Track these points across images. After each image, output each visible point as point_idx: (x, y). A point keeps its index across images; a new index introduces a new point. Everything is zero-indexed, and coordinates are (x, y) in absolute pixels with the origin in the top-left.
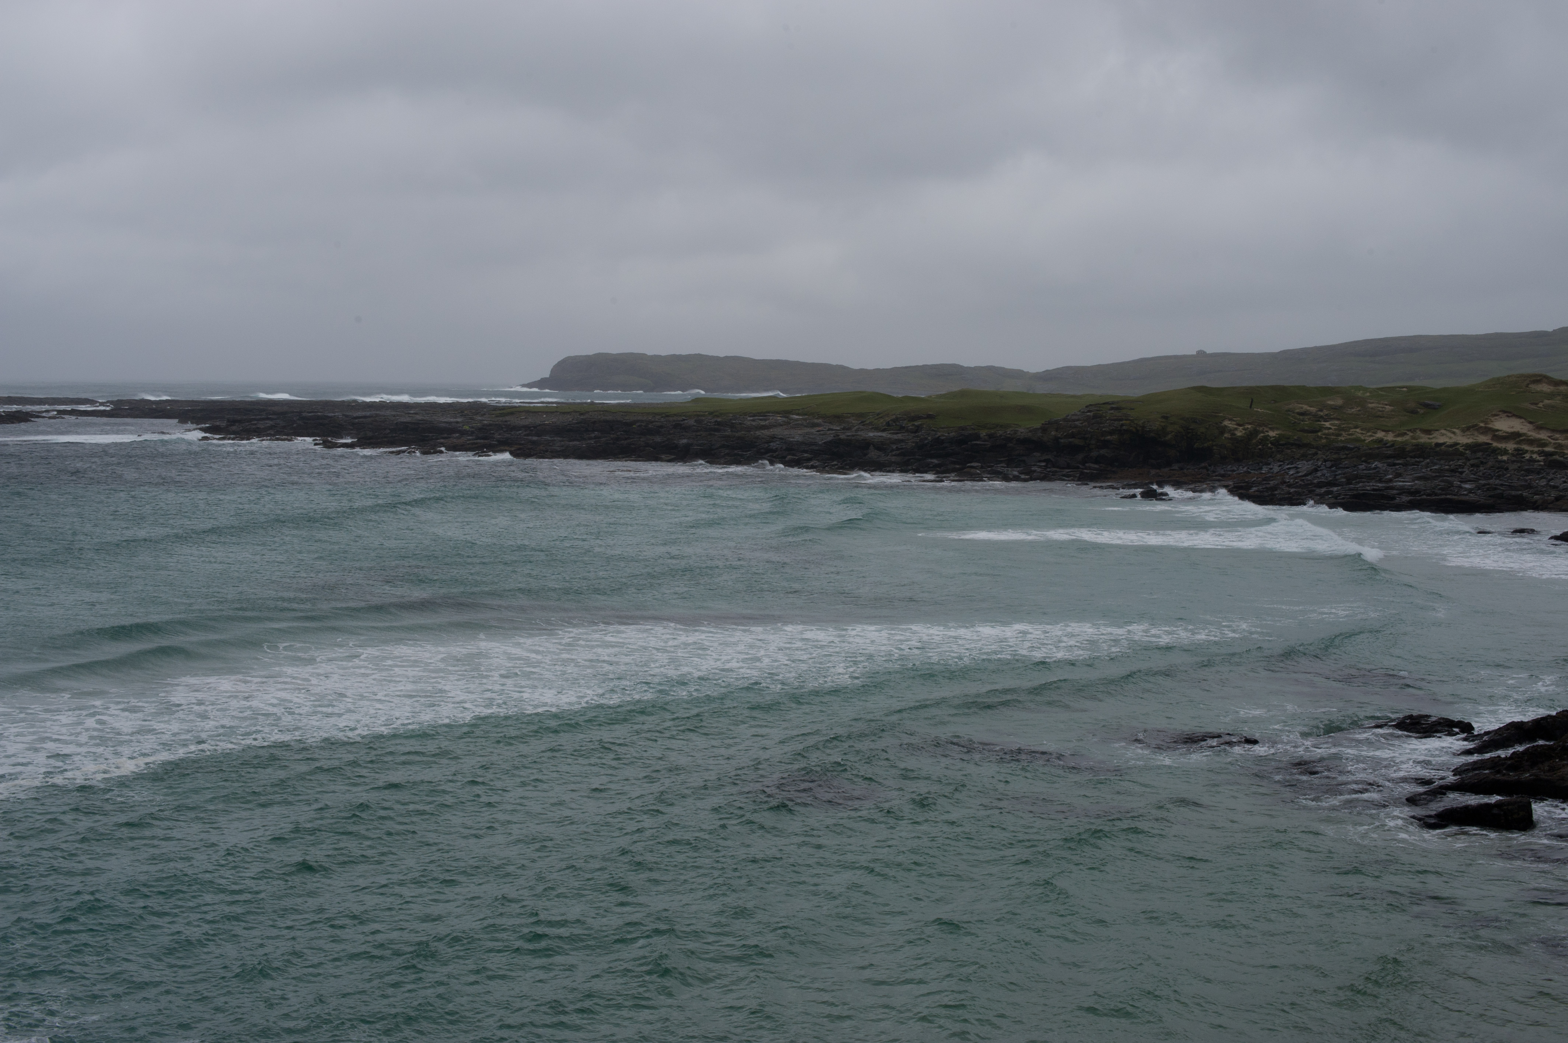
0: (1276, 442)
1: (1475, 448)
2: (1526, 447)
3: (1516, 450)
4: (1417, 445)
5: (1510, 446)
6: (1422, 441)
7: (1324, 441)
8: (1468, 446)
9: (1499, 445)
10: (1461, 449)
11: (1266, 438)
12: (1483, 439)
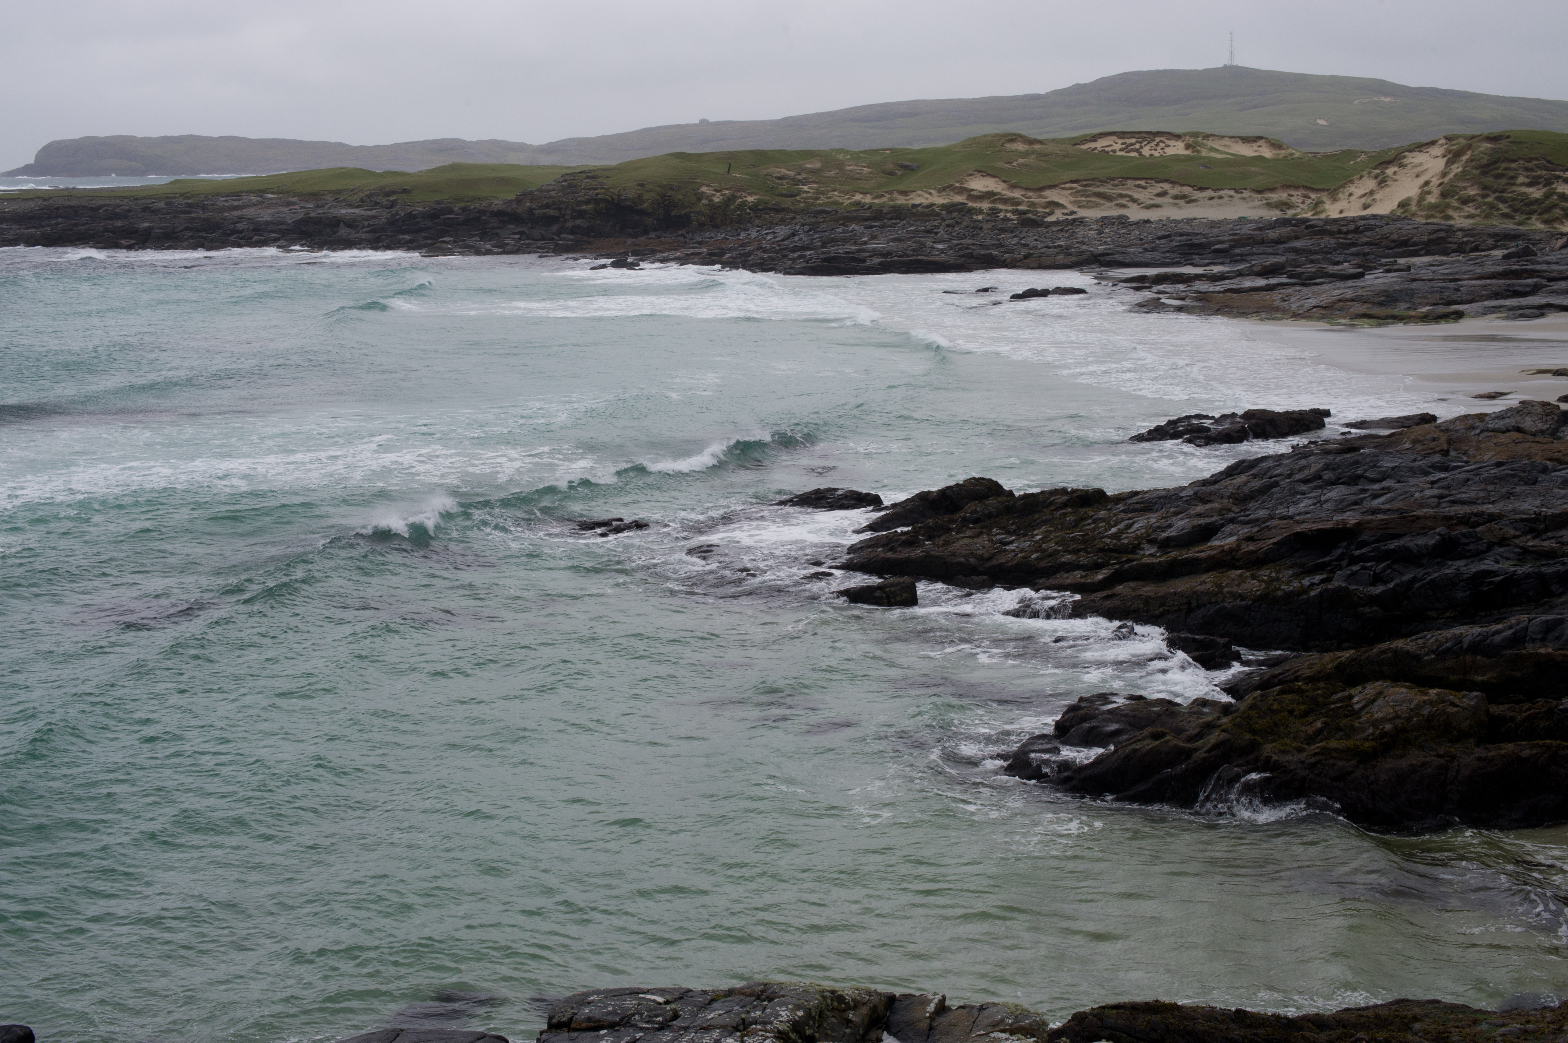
0: (755, 208)
1: (951, 208)
2: (1000, 206)
3: (991, 209)
4: (893, 207)
5: (985, 205)
6: (899, 202)
7: (802, 205)
8: (943, 207)
9: (975, 205)
10: (937, 210)
11: (744, 203)
12: (959, 199)
